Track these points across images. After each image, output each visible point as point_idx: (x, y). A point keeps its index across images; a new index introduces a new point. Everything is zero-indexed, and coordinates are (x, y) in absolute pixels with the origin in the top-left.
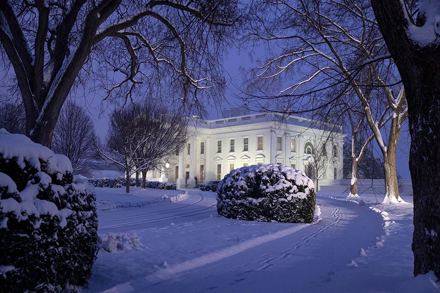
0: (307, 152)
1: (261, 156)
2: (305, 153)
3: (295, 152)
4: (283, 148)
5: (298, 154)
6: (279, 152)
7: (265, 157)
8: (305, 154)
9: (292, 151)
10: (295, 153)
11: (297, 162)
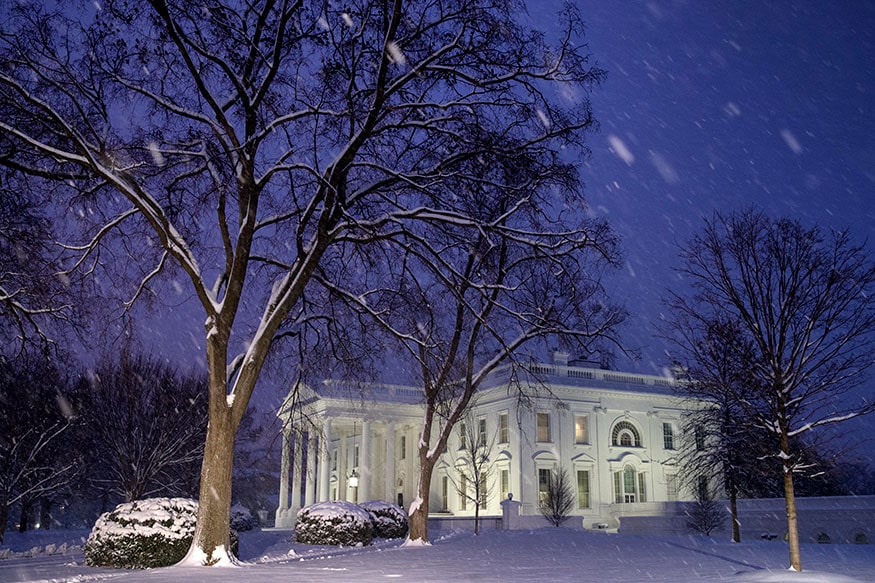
0: (619, 443)
1: (504, 456)
2: (615, 444)
3: (586, 443)
4: (555, 436)
5: (594, 447)
6: (542, 446)
7: (510, 457)
8: (615, 448)
9: (578, 443)
10: (587, 447)
11: (593, 466)
